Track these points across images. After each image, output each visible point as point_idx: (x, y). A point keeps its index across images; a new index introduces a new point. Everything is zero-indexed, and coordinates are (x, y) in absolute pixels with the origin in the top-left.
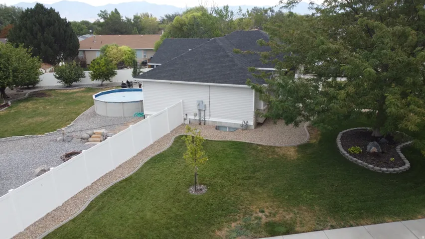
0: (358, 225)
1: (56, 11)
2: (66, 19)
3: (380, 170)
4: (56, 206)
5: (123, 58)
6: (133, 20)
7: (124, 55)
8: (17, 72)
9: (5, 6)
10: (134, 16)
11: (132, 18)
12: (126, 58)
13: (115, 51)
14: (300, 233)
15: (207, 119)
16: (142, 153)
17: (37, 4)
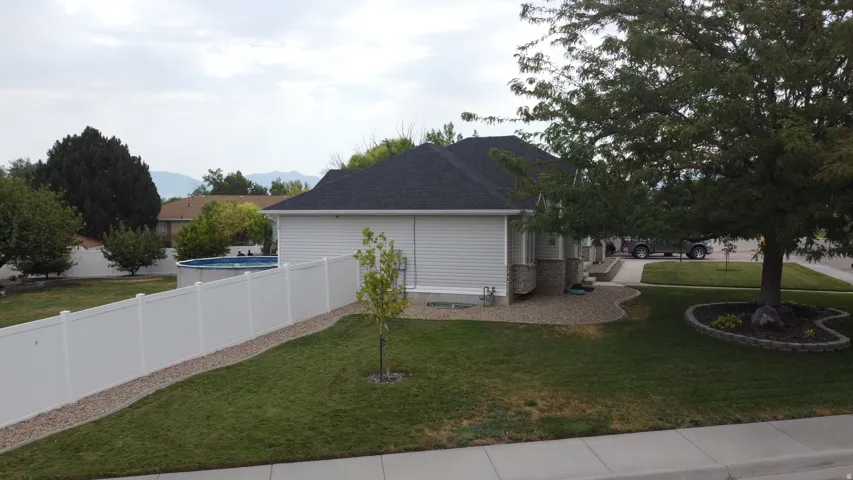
0: (752, 420)
1: (123, 143)
2: (140, 159)
3: (787, 346)
4: (63, 403)
5: (246, 224)
6: (270, 191)
7: (247, 219)
8: (27, 230)
9: (28, 163)
10: (273, 183)
11: (270, 186)
12: (250, 226)
13: (229, 211)
14: (622, 433)
15: (410, 288)
16: (268, 336)
17: (88, 128)
